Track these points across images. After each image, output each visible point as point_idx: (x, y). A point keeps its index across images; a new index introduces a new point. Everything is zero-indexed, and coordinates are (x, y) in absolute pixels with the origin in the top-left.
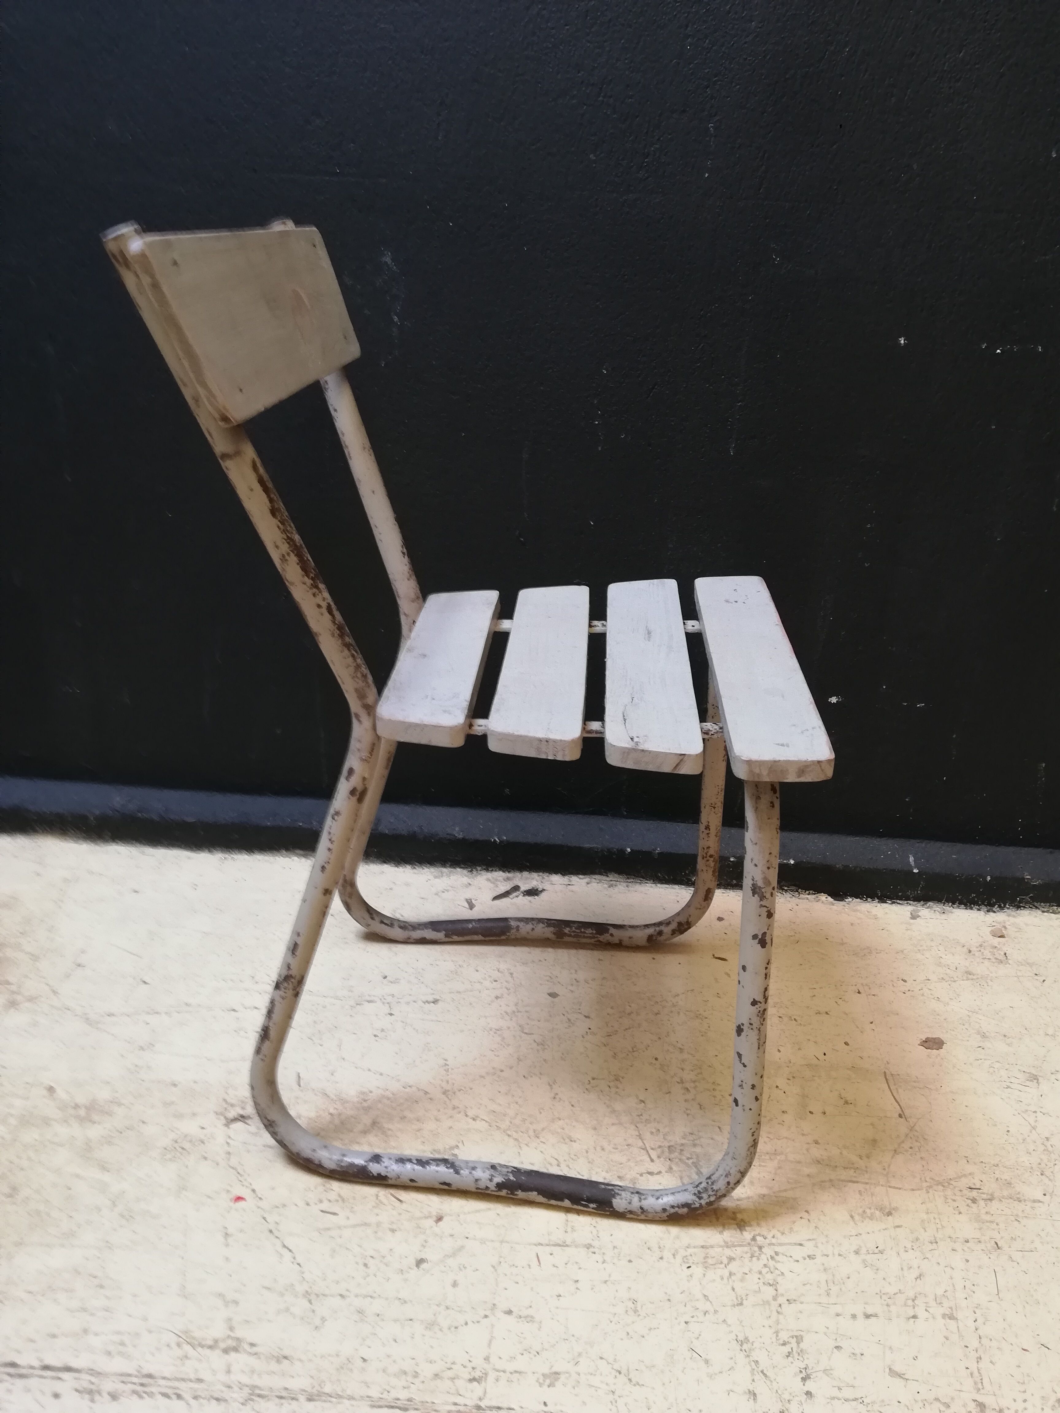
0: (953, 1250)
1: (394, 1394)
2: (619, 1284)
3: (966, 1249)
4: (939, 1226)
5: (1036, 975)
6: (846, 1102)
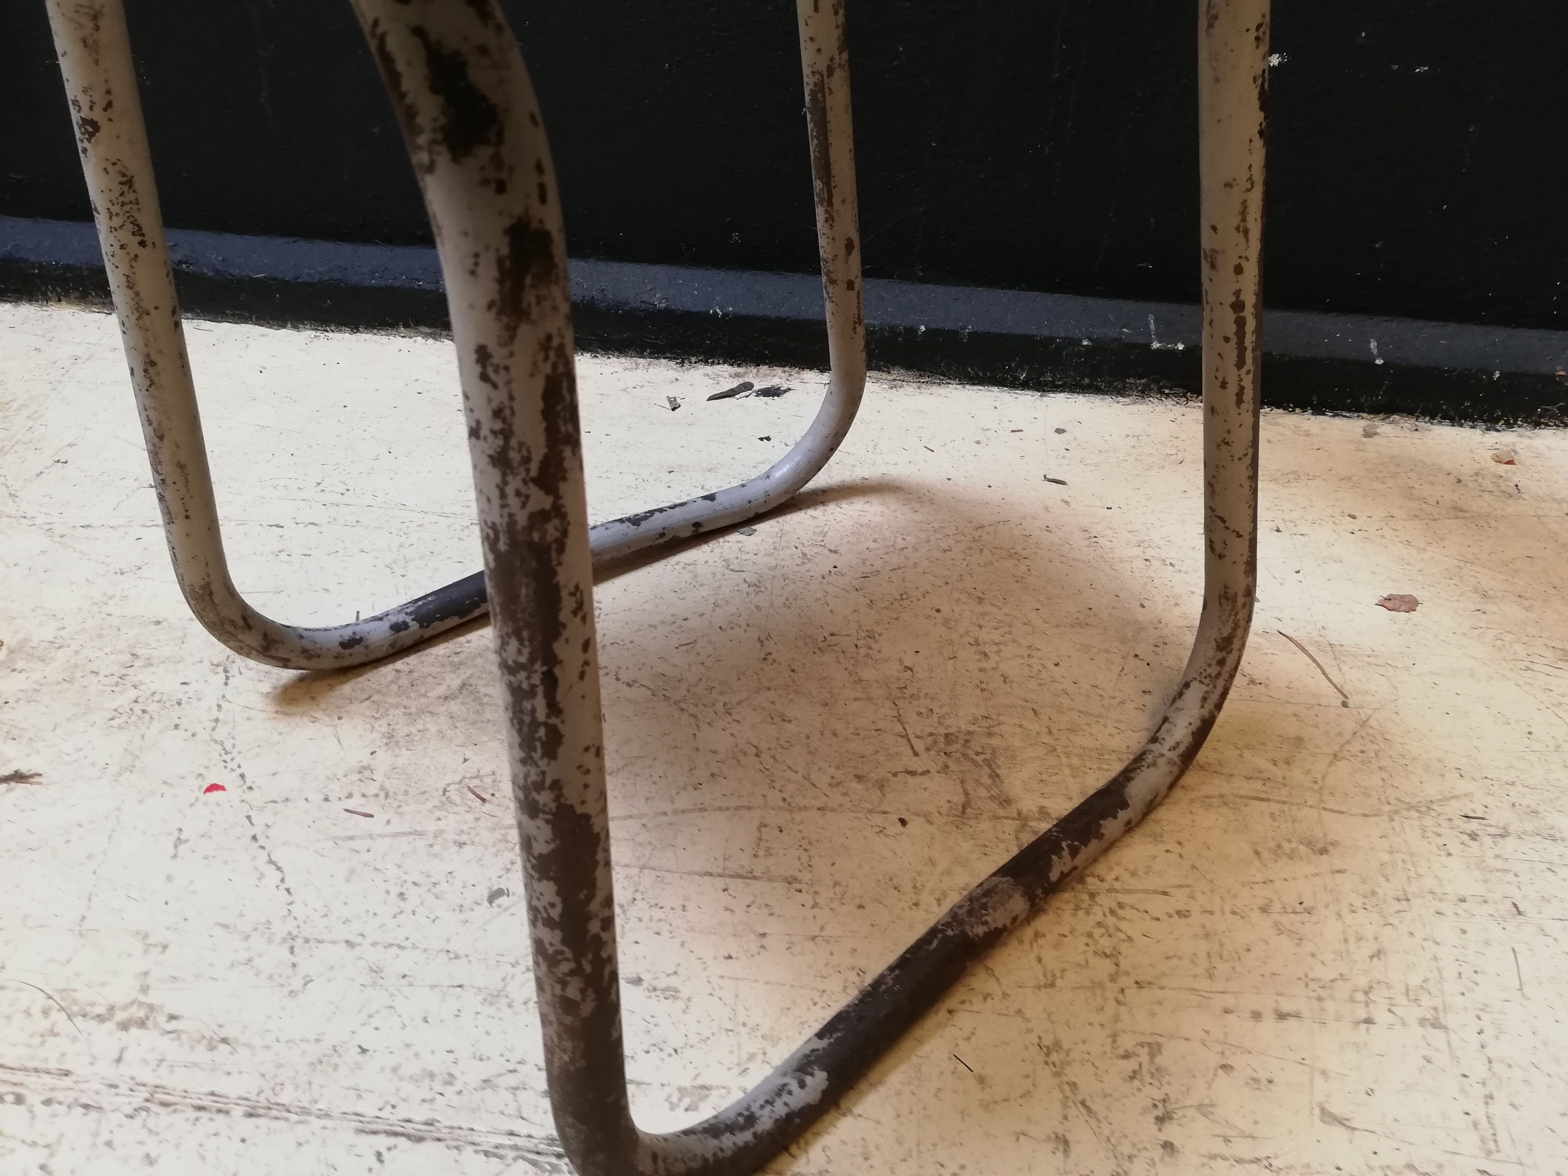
0: (1437, 913)
1: (403, 1112)
2: (836, 942)
3: (1460, 911)
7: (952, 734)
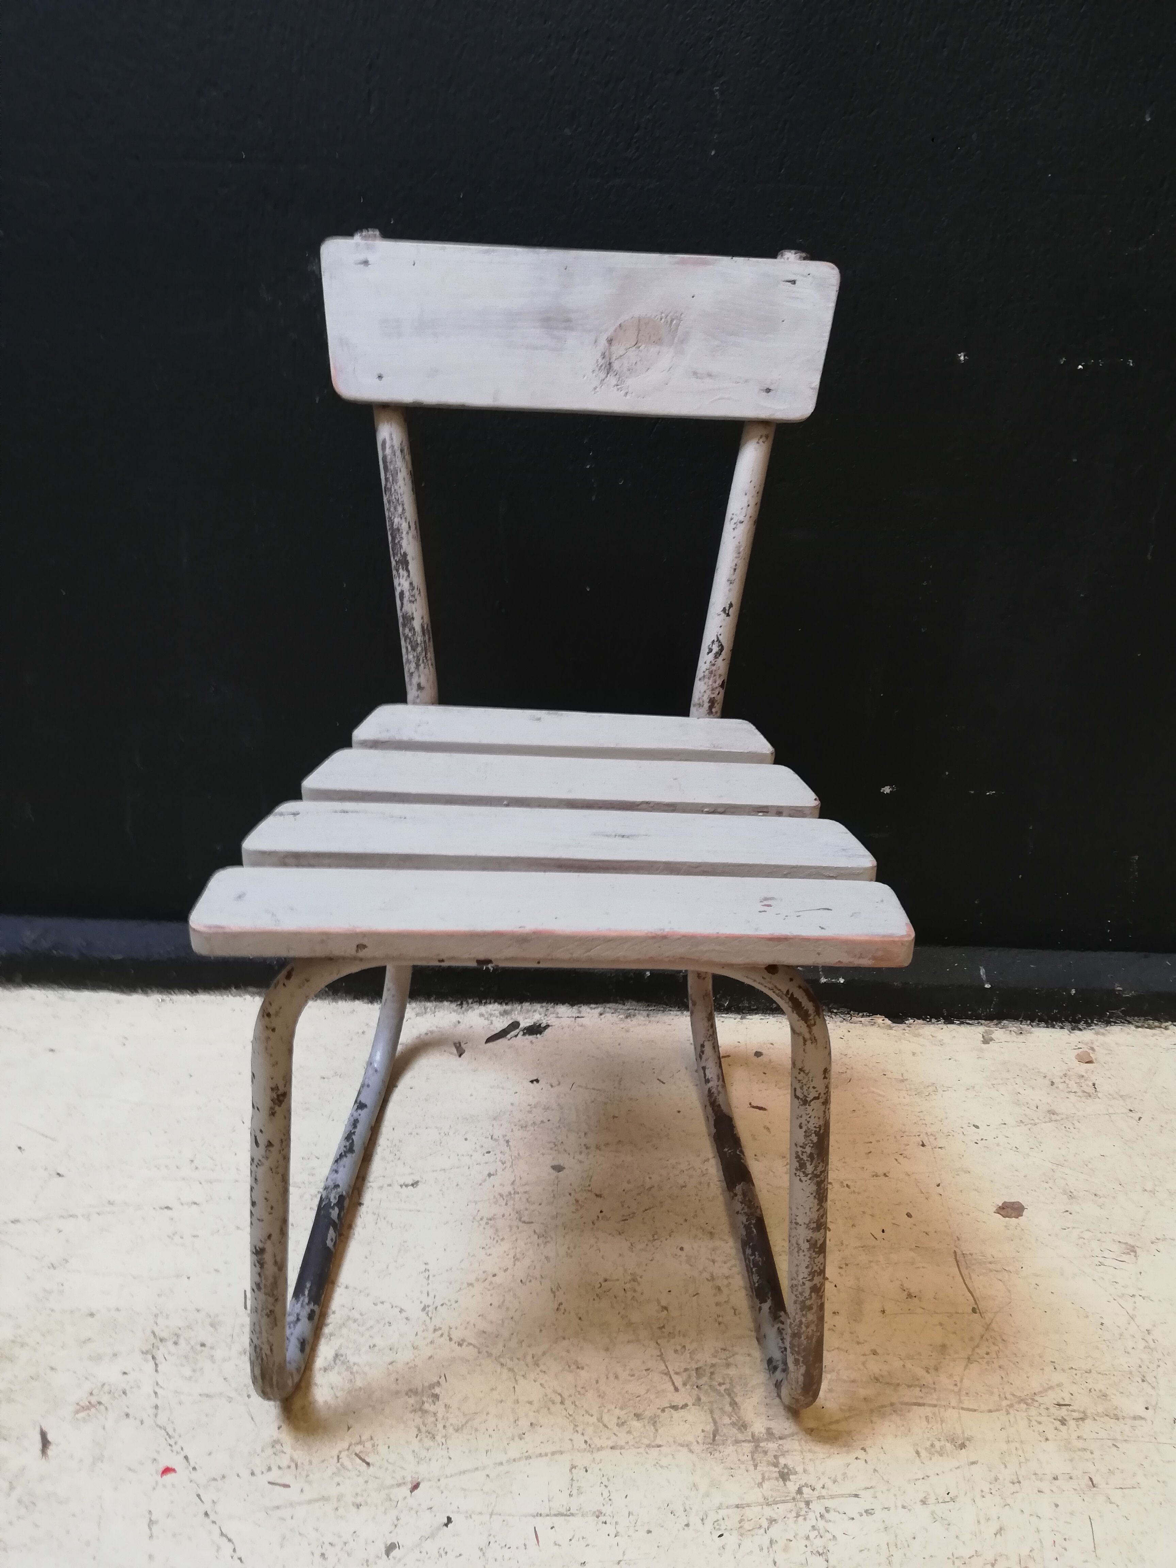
0: (1039, 1491)
3: (1055, 1489)
4: (1022, 1459)
5: (1131, 1111)
6: (910, 1296)
7: (700, 1368)
